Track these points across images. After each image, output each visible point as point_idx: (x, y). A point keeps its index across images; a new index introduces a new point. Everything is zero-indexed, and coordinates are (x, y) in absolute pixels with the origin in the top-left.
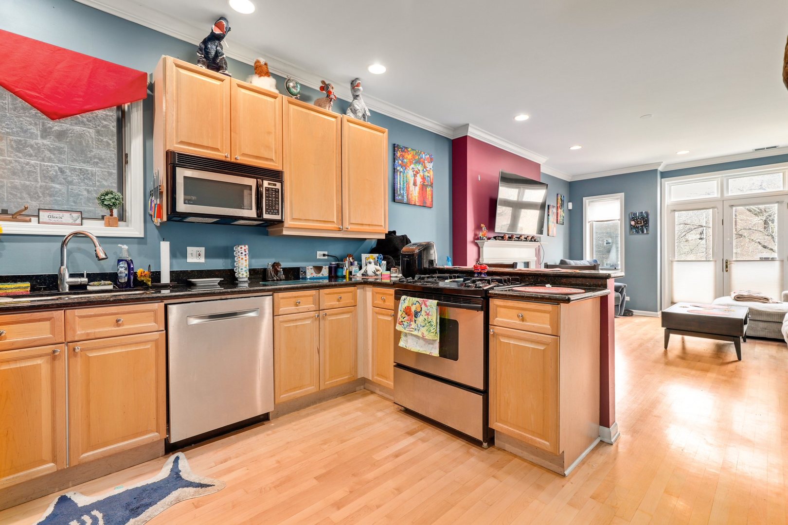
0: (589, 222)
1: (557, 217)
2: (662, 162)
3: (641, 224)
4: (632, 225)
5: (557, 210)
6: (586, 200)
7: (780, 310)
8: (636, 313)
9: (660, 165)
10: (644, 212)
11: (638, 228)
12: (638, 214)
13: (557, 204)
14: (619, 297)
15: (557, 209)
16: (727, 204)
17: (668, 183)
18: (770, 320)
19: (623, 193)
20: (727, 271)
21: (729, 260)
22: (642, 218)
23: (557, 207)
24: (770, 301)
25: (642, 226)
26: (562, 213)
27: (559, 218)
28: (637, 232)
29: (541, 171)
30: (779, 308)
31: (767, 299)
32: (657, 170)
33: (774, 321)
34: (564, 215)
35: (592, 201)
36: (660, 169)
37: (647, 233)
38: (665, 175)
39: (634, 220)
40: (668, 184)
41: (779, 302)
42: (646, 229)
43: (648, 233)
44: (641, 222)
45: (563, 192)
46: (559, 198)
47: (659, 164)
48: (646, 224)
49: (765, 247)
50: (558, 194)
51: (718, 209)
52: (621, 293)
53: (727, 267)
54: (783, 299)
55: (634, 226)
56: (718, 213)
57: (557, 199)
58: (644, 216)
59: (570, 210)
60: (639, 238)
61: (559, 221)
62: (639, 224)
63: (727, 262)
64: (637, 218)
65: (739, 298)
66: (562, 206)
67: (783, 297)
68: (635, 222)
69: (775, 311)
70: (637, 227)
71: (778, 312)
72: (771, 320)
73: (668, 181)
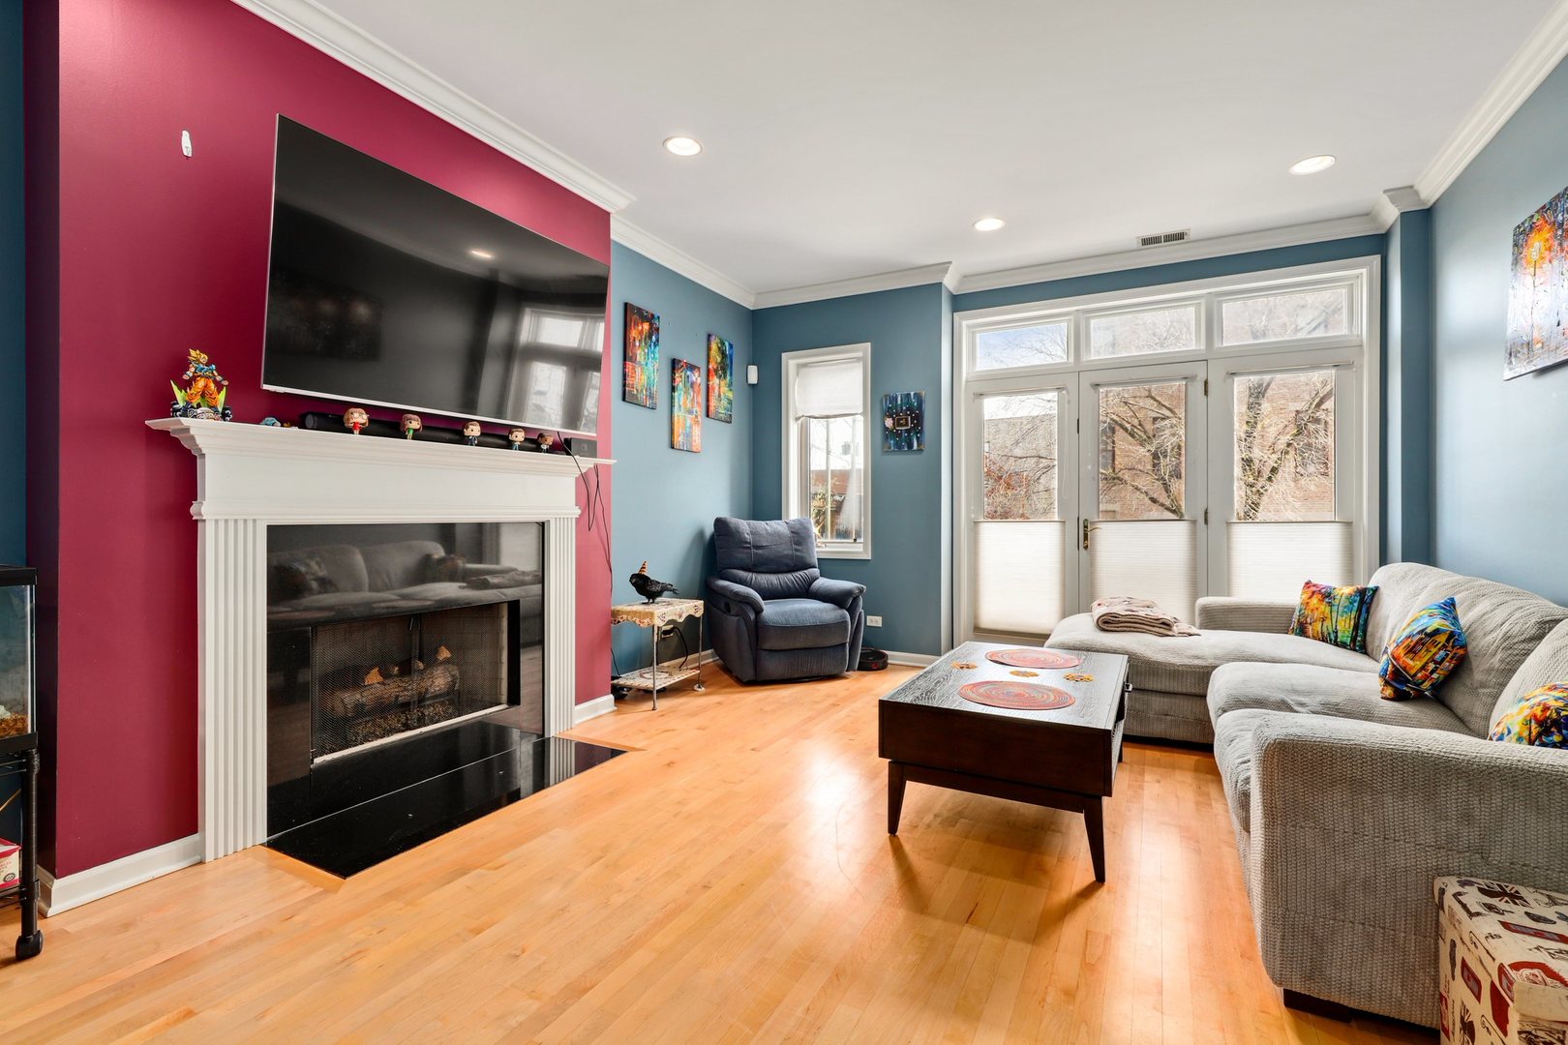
0: (797, 419)
1: (708, 400)
2: (950, 263)
3: (907, 425)
4: (886, 429)
5: (708, 380)
6: (790, 361)
7: (1198, 657)
8: (894, 658)
9: (946, 271)
10: (912, 394)
11: (900, 435)
12: (899, 399)
13: (708, 362)
14: (846, 622)
15: (708, 376)
16: (1087, 380)
17: (967, 321)
18: (1176, 690)
19: (869, 344)
20: (1086, 547)
21: (1090, 520)
22: (908, 409)
23: (708, 371)
24: (1175, 628)
25: (908, 431)
26: (724, 389)
27: (713, 403)
28: (899, 447)
29: (613, 237)
30: (1194, 652)
31: (1167, 625)
32: (940, 285)
33: (1184, 691)
34: (730, 395)
35: (805, 365)
36: (950, 282)
37: (920, 450)
38: (962, 302)
39: (890, 416)
40: (968, 327)
41: (1194, 630)
42: (918, 438)
43: (922, 450)
44: (907, 419)
45: (732, 335)
46: (714, 347)
47: (944, 267)
48: (917, 425)
49: (1154, 500)
50: (709, 336)
51: (1068, 392)
52: (852, 610)
53: (1086, 537)
54: (1198, 621)
55: (892, 431)
56: (1069, 402)
57: (709, 349)
58: (912, 404)
59: (753, 385)
60: (903, 460)
61: (712, 409)
62: (902, 425)
63: (1086, 527)
64: (899, 409)
65: (1108, 623)
66: (724, 370)
67: (1200, 614)
68: (894, 419)
69: (1187, 661)
70: (898, 434)
71: (1195, 666)
72: (1179, 689)
73: (968, 318)
